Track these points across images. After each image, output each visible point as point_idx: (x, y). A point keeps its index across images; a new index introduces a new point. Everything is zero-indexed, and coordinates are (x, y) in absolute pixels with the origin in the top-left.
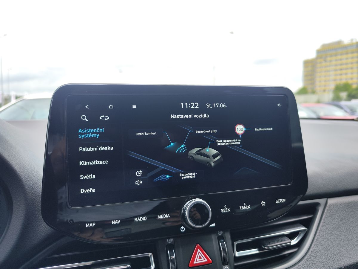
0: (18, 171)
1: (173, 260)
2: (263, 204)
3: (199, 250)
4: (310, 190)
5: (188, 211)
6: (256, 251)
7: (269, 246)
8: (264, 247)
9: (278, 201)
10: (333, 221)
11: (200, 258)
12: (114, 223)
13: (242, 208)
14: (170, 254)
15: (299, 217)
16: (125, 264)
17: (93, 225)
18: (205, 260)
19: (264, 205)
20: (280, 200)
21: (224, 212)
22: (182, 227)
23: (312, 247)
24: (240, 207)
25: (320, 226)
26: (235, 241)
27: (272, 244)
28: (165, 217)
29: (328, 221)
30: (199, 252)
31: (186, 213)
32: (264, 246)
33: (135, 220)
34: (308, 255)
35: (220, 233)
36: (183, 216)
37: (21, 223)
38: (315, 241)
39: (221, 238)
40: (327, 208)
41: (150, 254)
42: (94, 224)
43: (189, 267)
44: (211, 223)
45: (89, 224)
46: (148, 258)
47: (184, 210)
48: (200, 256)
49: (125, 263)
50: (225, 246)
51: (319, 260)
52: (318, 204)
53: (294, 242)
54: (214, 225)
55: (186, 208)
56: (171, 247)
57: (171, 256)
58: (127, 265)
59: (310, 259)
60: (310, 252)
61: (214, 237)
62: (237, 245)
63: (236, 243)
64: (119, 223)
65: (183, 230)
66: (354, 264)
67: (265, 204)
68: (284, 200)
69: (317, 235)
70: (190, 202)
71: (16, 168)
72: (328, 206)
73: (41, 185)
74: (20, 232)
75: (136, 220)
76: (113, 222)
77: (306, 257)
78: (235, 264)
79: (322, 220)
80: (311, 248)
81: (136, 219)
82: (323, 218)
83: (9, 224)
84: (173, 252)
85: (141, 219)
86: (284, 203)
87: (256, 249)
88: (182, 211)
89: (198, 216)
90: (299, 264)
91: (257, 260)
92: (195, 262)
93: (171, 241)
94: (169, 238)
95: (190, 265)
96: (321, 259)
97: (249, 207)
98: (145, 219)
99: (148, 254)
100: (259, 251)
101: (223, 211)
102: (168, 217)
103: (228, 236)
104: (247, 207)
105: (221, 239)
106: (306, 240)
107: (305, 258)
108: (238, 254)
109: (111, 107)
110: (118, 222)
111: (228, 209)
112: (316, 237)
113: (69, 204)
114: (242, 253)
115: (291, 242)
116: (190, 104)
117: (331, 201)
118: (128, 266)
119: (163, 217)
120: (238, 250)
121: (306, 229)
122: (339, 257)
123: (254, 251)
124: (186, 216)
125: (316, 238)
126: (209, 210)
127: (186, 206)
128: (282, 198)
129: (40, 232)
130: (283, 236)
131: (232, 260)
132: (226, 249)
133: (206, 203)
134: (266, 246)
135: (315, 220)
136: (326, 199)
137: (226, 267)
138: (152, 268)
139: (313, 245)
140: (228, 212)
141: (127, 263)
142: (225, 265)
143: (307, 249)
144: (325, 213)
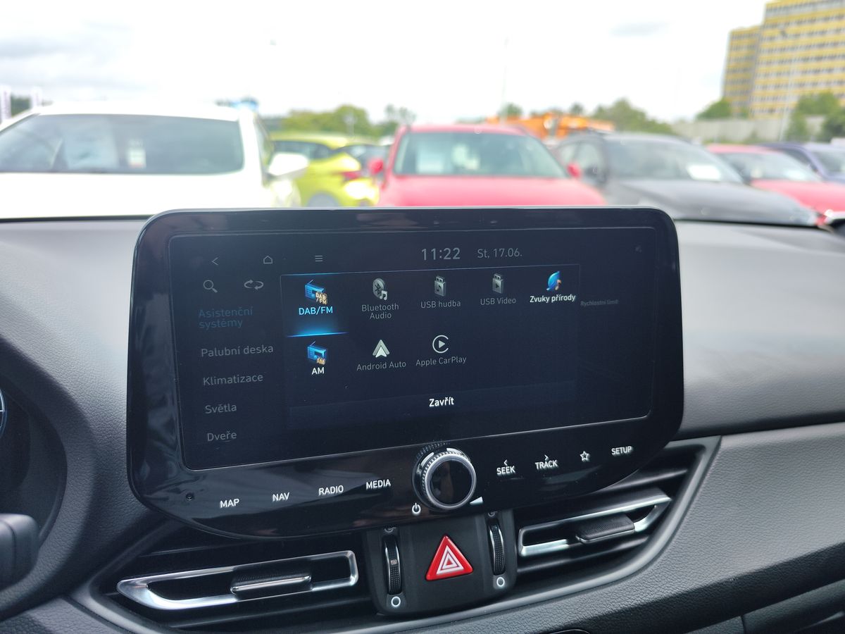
1: (394, 568)
2: (585, 457)
3: (447, 548)
4: (688, 422)
5: (429, 474)
6: (564, 544)
7: (589, 536)
8: (579, 539)
9: (615, 452)
10: (727, 484)
11: (449, 563)
12: (277, 499)
13: (540, 465)
14: (389, 556)
15: (657, 474)
16: (300, 575)
17: (235, 503)
18: (458, 566)
19: (587, 459)
20: (621, 448)
21: (502, 476)
22: (416, 506)
23: (676, 537)
24: (537, 463)
25: (698, 494)
26: (522, 527)
27: (596, 532)
28: (380, 485)
29: (716, 484)
30: (448, 552)
31: (424, 477)
32: (580, 537)
33: (320, 492)
35: (492, 515)
36: (419, 479)
38: (683, 525)
39: (492, 523)
40: (717, 457)
41: (350, 553)
42: (236, 501)
43: (426, 579)
44: (474, 498)
45: (226, 501)
46: (345, 562)
47: (423, 469)
48: (449, 560)
49: (301, 573)
50: (500, 537)
51: (686, 565)
52: (700, 449)
53: (641, 525)
54: (480, 500)
55: (425, 466)
56: (392, 542)
57: (390, 558)
58: (303, 577)
59: (668, 562)
60: (669, 547)
61: (479, 521)
62: (526, 535)
63: (522, 532)
64: (287, 498)
65: (416, 510)
66: (754, 573)
67: (589, 458)
68: (629, 449)
69: (689, 513)
70: (434, 456)
71: (67, 388)
72: (719, 452)
74: (85, 514)
75: (322, 492)
76: (275, 498)
77: (661, 558)
78: (519, 570)
79: (705, 482)
80: (674, 539)
82: (707, 478)
84: (396, 551)
85: (333, 492)
86: (628, 452)
87: (564, 541)
88: (418, 471)
90: (645, 572)
91: (562, 561)
92: (439, 572)
93: (391, 529)
95: (428, 577)
97: (554, 464)
98: (341, 490)
99: (346, 553)
100: (568, 544)
101: (501, 472)
102: (388, 485)
103: (508, 518)
104: (552, 465)
105: (494, 525)
106: (665, 523)
107: (659, 560)
108: (525, 551)
109: (268, 260)
110: (285, 496)
111: (512, 469)
112: (687, 517)
113: (185, 464)
114: (534, 549)
115: (634, 526)
116: (441, 251)
117: (729, 442)
118: (306, 578)
119: (377, 485)
120: (526, 543)
121: (668, 501)
122: (727, 559)
123: (560, 545)
124: (424, 483)
125: (685, 520)
126: (471, 473)
127: (427, 463)
128: (625, 445)
129: (126, 511)
130: (620, 514)
131: (514, 561)
132: (501, 544)
133: (469, 462)
134: (582, 536)
135: (690, 481)
136: (719, 436)
137: (500, 578)
138: (353, 580)
139: (678, 533)
140: (512, 475)
141: (304, 572)
142: (498, 573)
143: (665, 543)
144: (711, 468)
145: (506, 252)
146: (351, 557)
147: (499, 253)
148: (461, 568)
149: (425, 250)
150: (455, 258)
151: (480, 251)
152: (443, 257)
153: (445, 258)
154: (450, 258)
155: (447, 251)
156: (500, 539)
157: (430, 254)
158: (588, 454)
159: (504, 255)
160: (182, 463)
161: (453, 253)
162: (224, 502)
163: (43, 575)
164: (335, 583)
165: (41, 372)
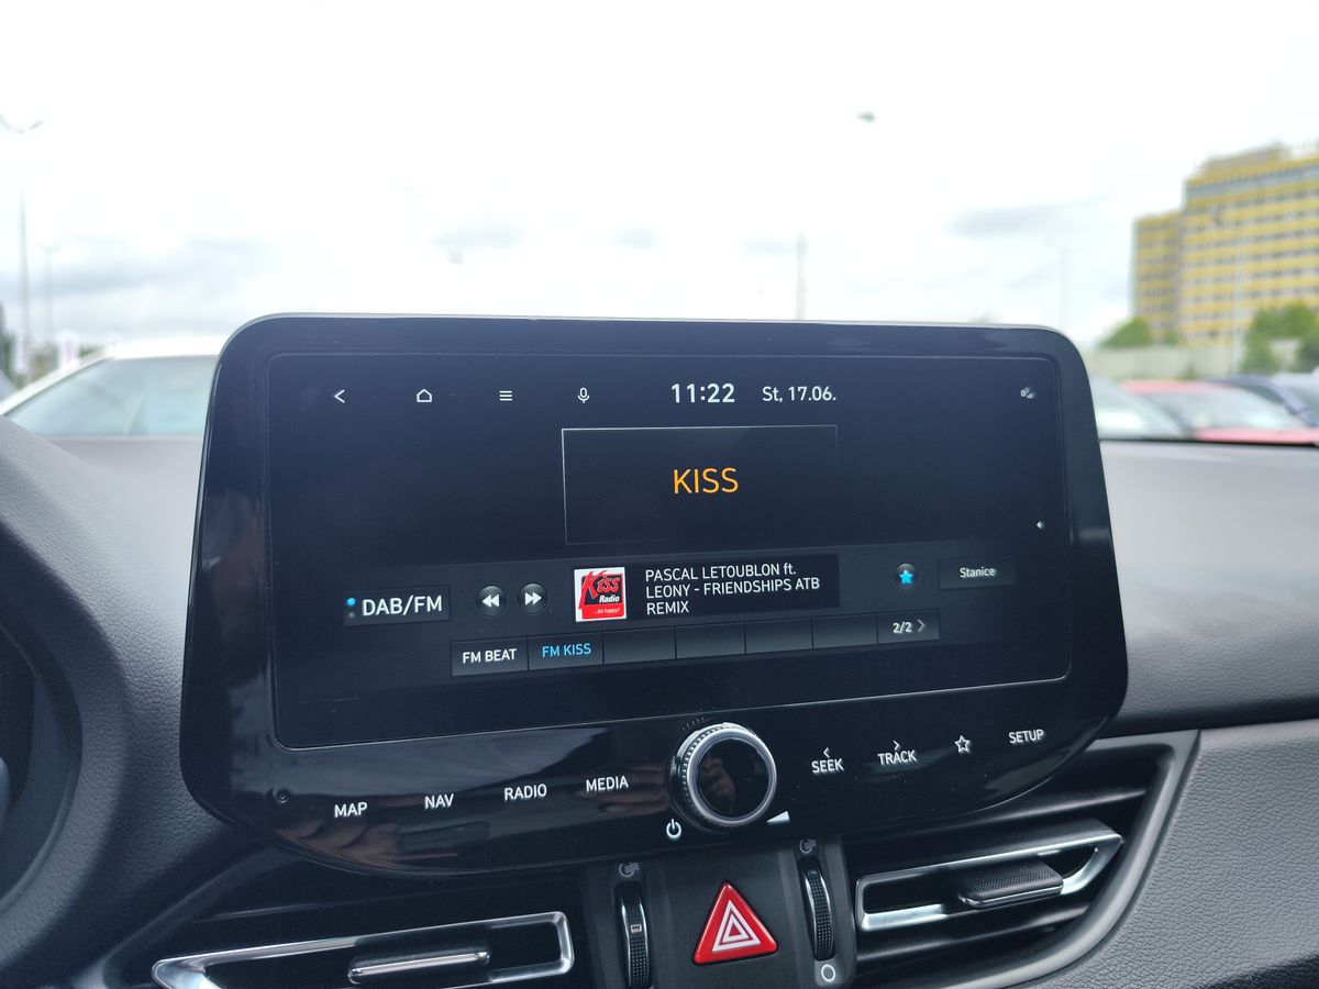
0: (99, 619)
1: (637, 938)
2: (963, 745)
3: (730, 905)
4: (1135, 702)
5: (693, 763)
6: (937, 912)
7: (982, 894)
8: (964, 900)
9: (1016, 738)
10: (1220, 811)
11: (735, 932)
12: (433, 806)
13: (887, 759)
14: (628, 917)
15: (1093, 796)
16: (471, 949)
17: (360, 809)
18: (750, 938)
19: (967, 750)
20: (1025, 732)
21: (821, 774)
22: (673, 824)
23: (1139, 901)
24: (881, 755)
25: (1171, 829)
26: (861, 876)
27: (993, 888)
28: (610, 785)
29: (1200, 810)
30: (731, 912)
31: (685, 774)
32: (965, 897)
33: (506, 794)
34: (1122, 931)
35: (809, 848)
36: (678, 781)
37: (111, 798)
38: (1149, 882)
39: (810, 866)
40: (1196, 765)
41: (558, 915)
42: (362, 806)
43: (694, 962)
44: (773, 811)
45: (345, 806)
46: (551, 931)
47: (681, 762)
48: (734, 927)
49: (472, 945)
50: (823, 892)
51: (1162, 950)
52: (1165, 751)
53: (1073, 884)
54: (784, 817)
55: (686, 755)
56: (632, 893)
57: (630, 923)
58: (476, 952)
59: (1129, 946)
60: (1129, 920)
61: (785, 861)
62: (869, 891)
63: (862, 885)
64: (449, 804)
65: (674, 832)
66: (1291, 966)
67: (970, 747)
68: (1039, 734)
69: (1156, 861)
70: (700, 736)
71: (92, 607)
72: (1199, 757)
73: (181, 668)
74: (106, 829)
75: (510, 794)
76: (429, 802)
77: (1116, 937)
78: (860, 958)
79: (1179, 807)
80: (1136, 907)
81: (508, 793)
82: (1182, 800)
83: (70, 803)
84: (639, 907)
85: (528, 794)
86: (1038, 743)
87: (937, 906)
88: (674, 768)
89: (726, 785)
90: (1090, 963)
91: (937, 944)
92: (717, 948)
93: (631, 870)
94: (626, 862)
95: (697, 956)
96: (1168, 947)
97: (911, 755)
98: (542, 792)
99: (552, 917)
100: (945, 911)
101: (819, 768)
102: (624, 786)
103: (835, 858)
104: (906, 757)
105: (811, 868)
106: (1117, 878)
107: (1113, 941)
108: (869, 922)
109: (424, 396)
110: (446, 801)
111: (838, 764)
112: (1154, 868)
113: (276, 735)
114: (885, 920)
115: (1062, 883)
116: (703, 389)
117: (1213, 741)
118: (482, 954)
119: (605, 786)
120: (870, 909)
121: (1116, 840)
122: (1236, 940)
123: (930, 913)
124: (687, 786)
125: (1152, 873)
126: (767, 763)
127: (688, 750)
128: (1032, 728)
130: (1033, 860)
131: (848, 942)
132: (826, 903)
133: (759, 741)
134: (970, 894)
135: (1153, 809)
136: (1195, 732)
137: (827, 966)
138: (566, 963)
139: (1142, 895)
140: (838, 774)
141: (478, 945)
142: (823, 957)
143: (1122, 911)
144: (1189, 784)
145: (809, 394)
146: (561, 921)
147: (798, 394)
148: (756, 941)
149: (676, 387)
150: (726, 400)
151: (767, 390)
152: (707, 398)
153: (711, 400)
154: (718, 401)
155: (713, 389)
156: (824, 896)
157: (685, 394)
158: (968, 742)
159: (807, 397)
160: (273, 735)
161: (723, 393)
162: (341, 808)
163: (24, 937)
164: (534, 970)
165: (51, 575)
